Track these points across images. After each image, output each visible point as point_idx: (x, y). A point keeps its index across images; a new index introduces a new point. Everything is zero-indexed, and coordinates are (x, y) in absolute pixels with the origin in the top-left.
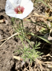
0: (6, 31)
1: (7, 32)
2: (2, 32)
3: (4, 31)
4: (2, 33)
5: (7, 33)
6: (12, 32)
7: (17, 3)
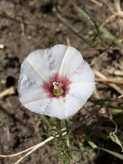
0: (22, 118)
1: (24, 119)
2: (12, 119)
3: (17, 116)
4: (12, 124)
5: (25, 121)
6: (36, 122)
7: (51, 68)
